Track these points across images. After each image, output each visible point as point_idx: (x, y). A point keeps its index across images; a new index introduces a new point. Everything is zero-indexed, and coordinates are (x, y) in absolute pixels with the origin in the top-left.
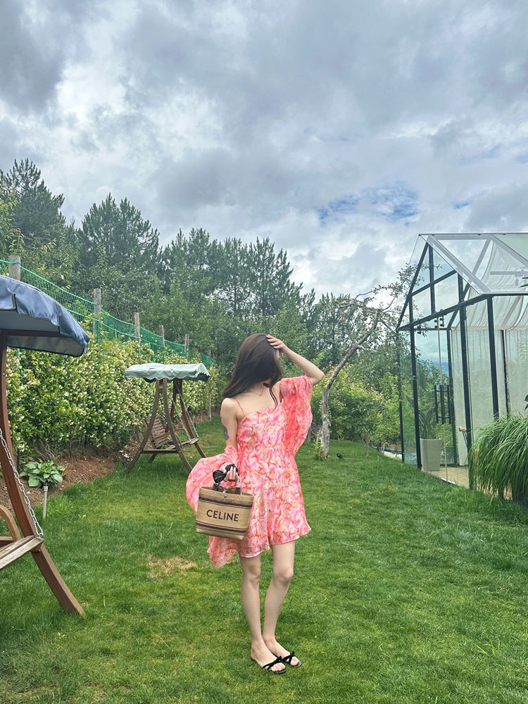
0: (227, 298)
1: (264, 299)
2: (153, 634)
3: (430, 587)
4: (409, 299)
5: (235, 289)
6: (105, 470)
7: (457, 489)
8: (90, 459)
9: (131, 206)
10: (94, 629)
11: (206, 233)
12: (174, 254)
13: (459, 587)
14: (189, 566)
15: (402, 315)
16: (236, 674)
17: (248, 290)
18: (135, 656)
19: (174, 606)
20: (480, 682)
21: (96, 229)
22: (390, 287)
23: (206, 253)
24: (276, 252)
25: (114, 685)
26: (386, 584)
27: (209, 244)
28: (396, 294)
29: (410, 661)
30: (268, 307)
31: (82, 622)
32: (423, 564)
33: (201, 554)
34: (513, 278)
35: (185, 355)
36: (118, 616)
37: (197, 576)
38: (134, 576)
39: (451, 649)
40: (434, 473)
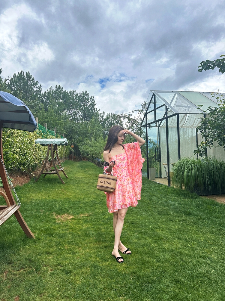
0: (70, 113)
1: (85, 115)
2: (65, 245)
3: (164, 223)
4: (146, 115)
5: (73, 110)
6: (27, 181)
7: (164, 186)
8: (20, 177)
9: (30, 75)
10: (41, 244)
11: (62, 87)
12: (48, 95)
13: (174, 222)
14: (71, 217)
15: (143, 121)
16: (102, 258)
17: (78, 111)
18: (60, 254)
19: (70, 234)
20: (191, 257)
21: (16, 84)
22: (138, 110)
23: (61, 95)
24: (90, 97)
25: (56, 266)
26: (148, 222)
27: (63, 92)
28: (141, 113)
29: (164, 250)
30: (86, 118)
31: (35, 241)
32: (159, 214)
33: (74, 213)
34: (184, 108)
35: (55, 136)
36: (49, 238)
37: (75, 221)
38: (51, 222)
39: (177, 245)
40: (154, 181)
